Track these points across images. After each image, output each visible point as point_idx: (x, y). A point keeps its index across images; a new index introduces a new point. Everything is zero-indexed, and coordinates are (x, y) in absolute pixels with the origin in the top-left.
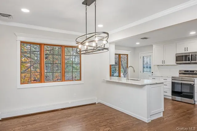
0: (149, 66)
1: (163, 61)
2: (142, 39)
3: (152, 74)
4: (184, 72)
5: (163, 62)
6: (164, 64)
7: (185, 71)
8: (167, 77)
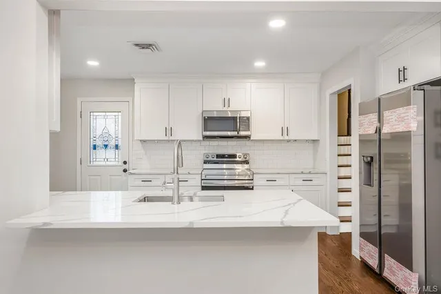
0: (112, 143)
1: (168, 129)
2: (137, 48)
3: (126, 167)
4: (215, 159)
5: (169, 131)
6: (171, 138)
7: (218, 156)
8: (189, 173)
